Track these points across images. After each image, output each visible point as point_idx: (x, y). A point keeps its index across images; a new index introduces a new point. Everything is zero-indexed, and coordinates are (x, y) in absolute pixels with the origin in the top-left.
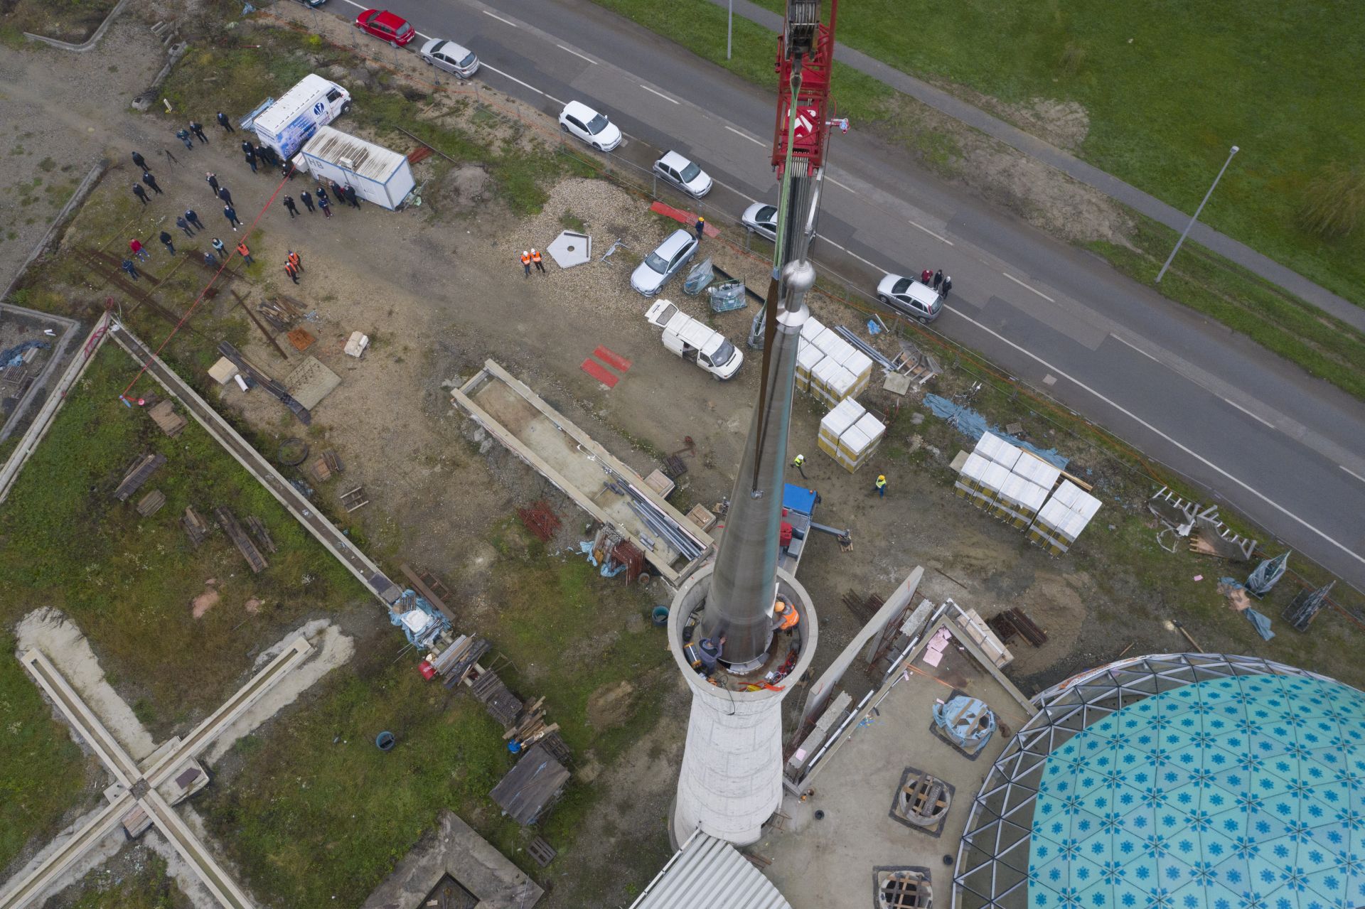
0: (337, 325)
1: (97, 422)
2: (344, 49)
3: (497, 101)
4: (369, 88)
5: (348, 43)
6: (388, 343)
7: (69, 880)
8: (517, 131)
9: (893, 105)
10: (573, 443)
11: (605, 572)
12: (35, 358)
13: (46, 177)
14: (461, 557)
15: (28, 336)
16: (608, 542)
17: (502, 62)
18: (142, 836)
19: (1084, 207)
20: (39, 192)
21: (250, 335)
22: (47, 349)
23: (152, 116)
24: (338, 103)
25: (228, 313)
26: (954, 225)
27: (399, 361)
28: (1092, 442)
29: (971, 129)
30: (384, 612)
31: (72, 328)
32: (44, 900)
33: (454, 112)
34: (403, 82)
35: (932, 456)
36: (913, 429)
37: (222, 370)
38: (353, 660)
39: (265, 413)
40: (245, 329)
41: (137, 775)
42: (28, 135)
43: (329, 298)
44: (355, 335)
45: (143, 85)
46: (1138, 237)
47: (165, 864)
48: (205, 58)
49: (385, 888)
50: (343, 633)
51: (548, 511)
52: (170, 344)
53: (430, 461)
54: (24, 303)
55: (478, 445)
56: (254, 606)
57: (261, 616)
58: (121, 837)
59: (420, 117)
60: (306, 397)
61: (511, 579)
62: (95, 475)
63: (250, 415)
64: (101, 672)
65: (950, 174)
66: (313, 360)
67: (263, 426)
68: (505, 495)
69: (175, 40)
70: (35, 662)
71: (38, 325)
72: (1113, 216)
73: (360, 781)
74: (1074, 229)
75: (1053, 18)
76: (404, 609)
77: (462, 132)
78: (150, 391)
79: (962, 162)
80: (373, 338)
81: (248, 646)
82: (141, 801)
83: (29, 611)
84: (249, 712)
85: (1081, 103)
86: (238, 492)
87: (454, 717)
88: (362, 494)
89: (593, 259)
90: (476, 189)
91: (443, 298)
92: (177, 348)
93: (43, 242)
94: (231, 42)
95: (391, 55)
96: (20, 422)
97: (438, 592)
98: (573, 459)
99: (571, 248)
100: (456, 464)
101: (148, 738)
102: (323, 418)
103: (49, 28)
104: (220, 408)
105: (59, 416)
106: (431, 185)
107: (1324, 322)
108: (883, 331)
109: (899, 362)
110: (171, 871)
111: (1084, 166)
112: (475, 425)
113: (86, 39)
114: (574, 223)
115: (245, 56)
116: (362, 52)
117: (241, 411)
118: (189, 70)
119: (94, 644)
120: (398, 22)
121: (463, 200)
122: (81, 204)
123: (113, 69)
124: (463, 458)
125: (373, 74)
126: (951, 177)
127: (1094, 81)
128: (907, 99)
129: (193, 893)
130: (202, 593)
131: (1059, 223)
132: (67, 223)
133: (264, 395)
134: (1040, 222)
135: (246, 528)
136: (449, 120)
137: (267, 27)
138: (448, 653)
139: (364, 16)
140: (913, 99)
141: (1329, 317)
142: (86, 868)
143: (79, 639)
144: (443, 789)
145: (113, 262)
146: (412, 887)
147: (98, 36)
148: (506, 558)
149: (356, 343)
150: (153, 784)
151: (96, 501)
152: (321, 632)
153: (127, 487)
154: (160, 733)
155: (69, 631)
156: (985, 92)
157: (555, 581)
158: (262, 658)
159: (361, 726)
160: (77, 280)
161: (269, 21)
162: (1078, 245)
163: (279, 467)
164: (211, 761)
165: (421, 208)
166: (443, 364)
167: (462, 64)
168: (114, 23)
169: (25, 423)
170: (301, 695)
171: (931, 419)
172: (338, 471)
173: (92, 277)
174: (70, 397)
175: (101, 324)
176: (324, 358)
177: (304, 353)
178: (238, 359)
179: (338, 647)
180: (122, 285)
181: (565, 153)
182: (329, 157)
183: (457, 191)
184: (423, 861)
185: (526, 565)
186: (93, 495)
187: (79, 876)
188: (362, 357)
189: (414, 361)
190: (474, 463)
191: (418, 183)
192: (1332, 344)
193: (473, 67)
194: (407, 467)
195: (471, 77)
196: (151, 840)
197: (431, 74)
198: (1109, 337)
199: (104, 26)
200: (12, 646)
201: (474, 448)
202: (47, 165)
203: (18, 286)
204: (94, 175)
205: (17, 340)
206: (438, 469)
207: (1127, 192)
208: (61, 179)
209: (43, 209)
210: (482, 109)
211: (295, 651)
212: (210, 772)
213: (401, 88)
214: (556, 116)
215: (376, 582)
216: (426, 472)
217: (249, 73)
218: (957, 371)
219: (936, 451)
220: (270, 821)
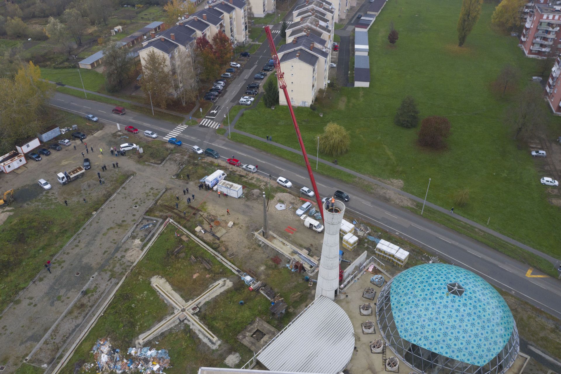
0: (225, 221)
1: (168, 239)
2: (223, 166)
3: (261, 178)
4: (230, 174)
5: (225, 166)
6: (237, 224)
7: (166, 329)
8: (267, 183)
9: (357, 180)
10: (284, 244)
11: (293, 270)
12: (152, 227)
13: (152, 191)
14: (258, 267)
15: (149, 222)
16: (294, 262)
17: (262, 170)
18: (183, 321)
19: (403, 200)
20: (150, 194)
21: (204, 223)
22: (154, 225)
23: (177, 180)
24: (224, 176)
25: (198, 217)
26: (373, 203)
27: (240, 228)
28: (408, 245)
29: (376, 184)
30: (240, 278)
31: (161, 220)
32: (160, 333)
33: (251, 179)
34: (238, 173)
35: (370, 248)
36: (365, 242)
37: (198, 229)
38: (233, 286)
39: (209, 238)
40: (203, 221)
41: (183, 307)
42: (147, 183)
43: (223, 216)
44: (230, 222)
45: (175, 173)
46: (417, 206)
47: (189, 326)
48: (190, 168)
49: (243, 332)
50: (230, 281)
51: (278, 258)
52: (185, 224)
53: (249, 248)
54: (149, 215)
55: (261, 245)
56: (207, 276)
57: (210, 278)
58: (178, 321)
59: (243, 180)
60: (218, 235)
61: (270, 272)
62: (168, 250)
63: (204, 238)
64: (172, 288)
65: (371, 193)
66: (220, 227)
67: (208, 240)
68: (267, 255)
69: (182, 165)
70: (156, 285)
71: (152, 220)
72: (411, 202)
73: (235, 311)
74: (401, 204)
75: (394, 163)
76: (245, 276)
77: (253, 183)
78: (181, 233)
79: (374, 191)
80: (234, 224)
81: (207, 284)
82: (184, 313)
83: (154, 276)
84: (209, 296)
85: (402, 180)
86: (203, 253)
87: (258, 299)
88: (233, 254)
89: (286, 209)
90: (258, 194)
91: (250, 216)
92: (187, 225)
93: (152, 203)
94: (197, 165)
95: (235, 168)
96: (149, 239)
97: (253, 273)
98: (284, 247)
99: (281, 206)
100: (255, 249)
101: (184, 301)
102: (222, 239)
103: (151, 161)
104: (198, 237)
105: (158, 238)
106: (247, 193)
107: (462, 223)
108: (357, 223)
109: (361, 229)
110: (191, 327)
111: (403, 192)
112: (260, 241)
113: (160, 164)
114: (281, 202)
115: (200, 168)
116: (228, 167)
117: (203, 238)
118: (186, 170)
119: (170, 283)
120: (237, 161)
121: (254, 196)
122: (161, 196)
123: (167, 170)
124: (257, 248)
125: (231, 172)
126: (372, 194)
127: (405, 176)
128: (361, 179)
129: (197, 332)
130: (195, 274)
131: (398, 203)
132: (158, 200)
133: (208, 234)
134: (393, 203)
135: (205, 260)
136: (250, 181)
137: (205, 162)
138: (256, 285)
139: (228, 160)
140: (361, 178)
141: (463, 222)
142: (170, 327)
143: (166, 282)
144: (256, 312)
145: (170, 208)
146: (250, 331)
147: (163, 163)
148: (268, 267)
149: (230, 224)
150: (186, 309)
151: (168, 255)
152: (225, 281)
153: (175, 252)
154: (187, 301)
155: (163, 280)
156: (379, 177)
157: (281, 273)
158: (211, 286)
159: (235, 300)
160: (161, 211)
161: (205, 161)
162: (403, 208)
163: (213, 248)
164: (199, 306)
165: (244, 198)
166: (251, 229)
167: (253, 169)
168: (167, 161)
169: (150, 240)
170: (221, 293)
171: (369, 240)
172: (227, 250)
173: (165, 210)
174: (161, 234)
175: (167, 220)
176: (223, 227)
177: (217, 226)
178: (201, 226)
179: (229, 284)
180: (173, 212)
181: (278, 188)
182: (223, 186)
183: (253, 194)
184: (252, 327)
185: (274, 269)
186: (168, 253)
187: (169, 328)
188: (232, 227)
189: (244, 228)
190: (260, 249)
191: (243, 193)
192: (464, 228)
193: (256, 170)
194: (243, 249)
195: (255, 173)
196: (186, 321)
197: (245, 172)
198: (411, 225)
199: (165, 161)
200: (150, 283)
201: (260, 246)
202: (152, 189)
203: (147, 212)
204: (164, 191)
205: (147, 223)
206: (251, 250)
207: (414, 197)
208: (156, 192)
209: (152, 197)
210: (258, 179)
211: (219, 284)
212: (200, 308)
213: (238, 175)
214: (276, 180)
215: (238, 271)
216: (248, 250)
217: (201, 171)
218: (375, 231)
219: (371, 247)
220: (214, 319)
